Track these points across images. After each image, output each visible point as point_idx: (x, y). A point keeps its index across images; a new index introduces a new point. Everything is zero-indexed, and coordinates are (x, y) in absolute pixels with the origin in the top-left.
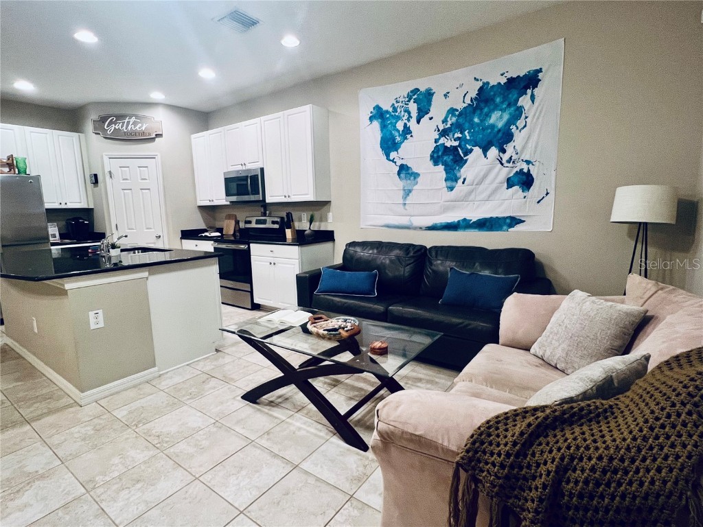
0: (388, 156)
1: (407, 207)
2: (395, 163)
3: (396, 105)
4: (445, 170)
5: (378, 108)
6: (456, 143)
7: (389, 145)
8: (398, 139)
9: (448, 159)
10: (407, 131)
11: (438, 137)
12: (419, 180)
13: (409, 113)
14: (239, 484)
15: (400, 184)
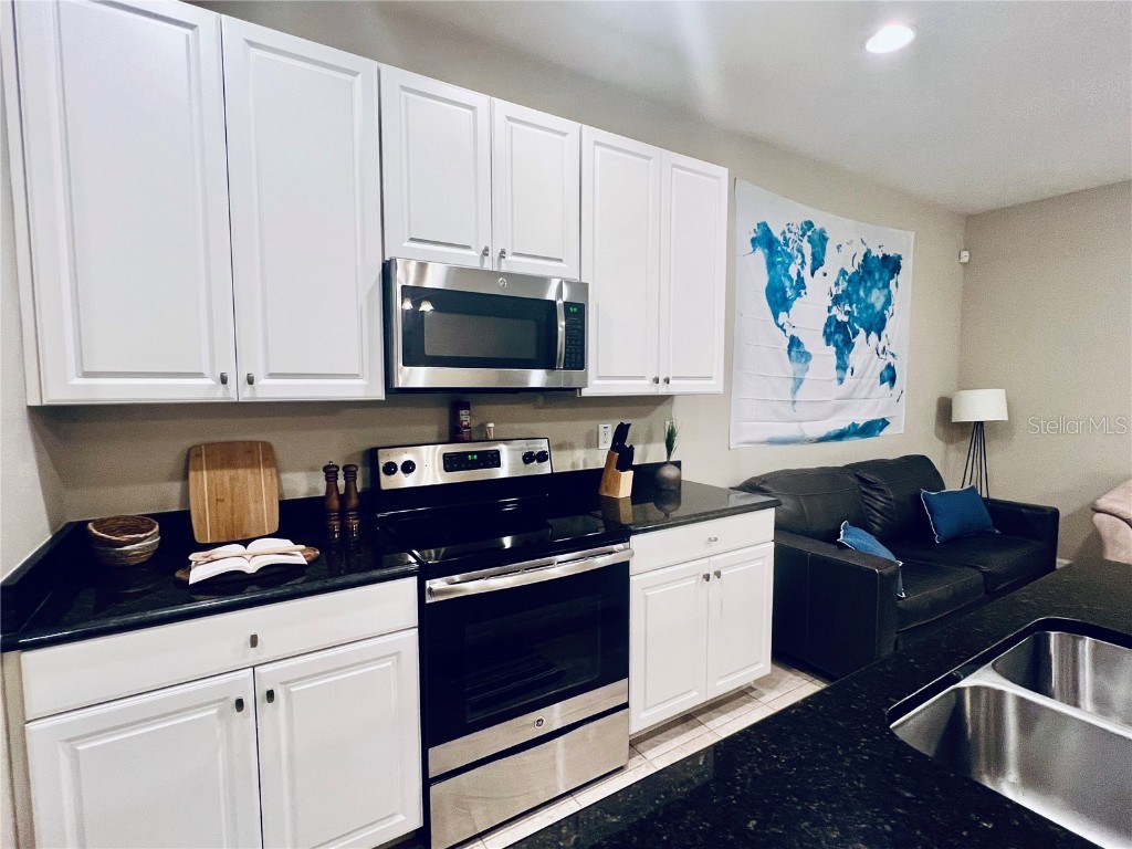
0: (776, 317)
1: (796, 406)
2: (785, 331)
3: (788, 235)
4: (837, 353)
5: (764, 227)
6: (846, 319)
7: (779, 300)
8: (789, 293)
9: (839, 337)
10: (800, 285)
11: (830, 305)
12: (811, 364)
13: (803, 256)
15: (789, 367)
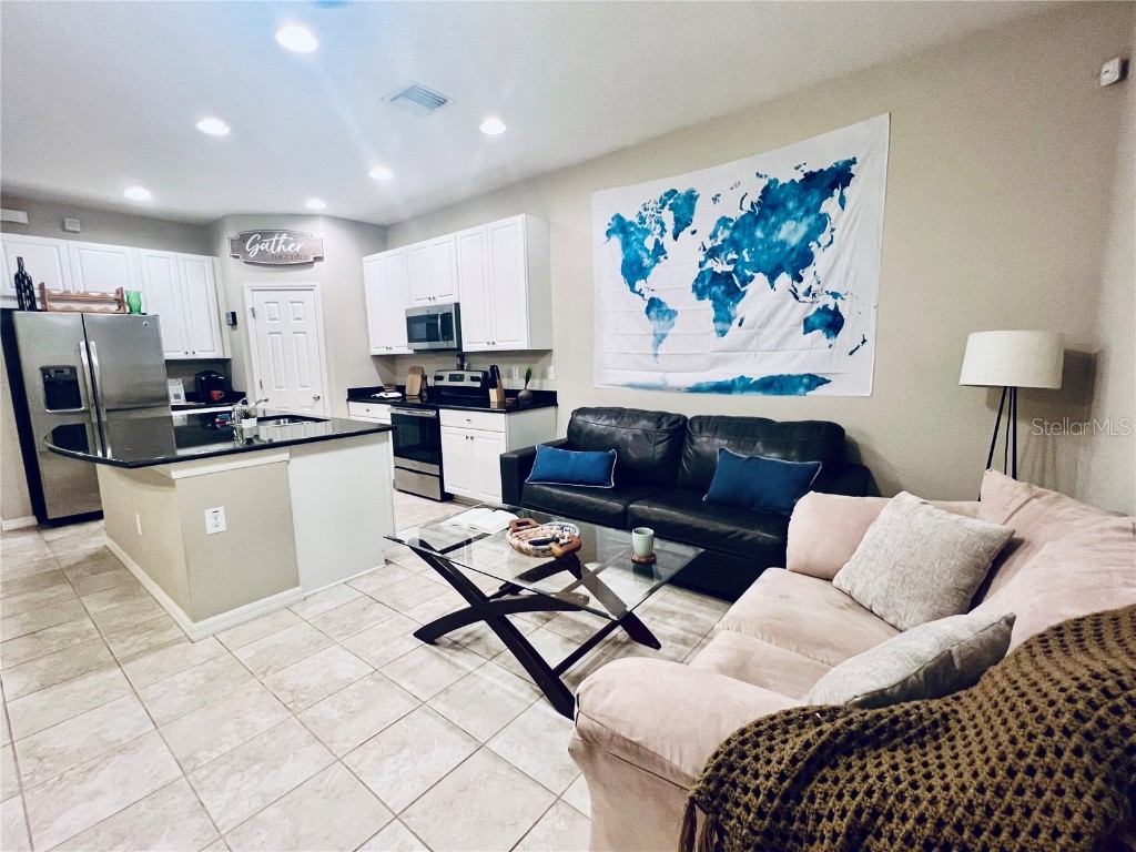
0: (632, 286)
1: (659, 359)
2: (643, 295)
3: (644, 214)
4: (714, 306)
5: (619, 218)
6: (730, 268)
7: (634, 271)
8: (647, 262)
9: (718, 290)
10: (659, 250)
11: (703, 259)
12: (676, 320)
13: (663, 225)
14: (397, 772)
15: (650, 326)
